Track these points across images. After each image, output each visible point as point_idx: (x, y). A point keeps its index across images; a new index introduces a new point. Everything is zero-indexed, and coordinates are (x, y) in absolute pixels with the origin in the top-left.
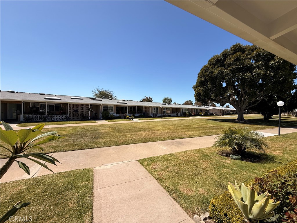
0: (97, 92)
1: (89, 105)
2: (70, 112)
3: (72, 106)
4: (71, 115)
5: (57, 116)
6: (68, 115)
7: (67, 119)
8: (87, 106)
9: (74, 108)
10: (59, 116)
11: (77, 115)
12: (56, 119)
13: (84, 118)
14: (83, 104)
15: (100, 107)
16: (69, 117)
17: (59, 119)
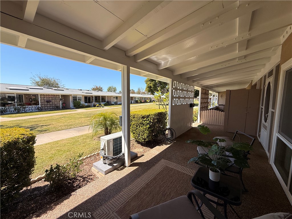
0: (38, 80)
1: (59, 95)
2: (41, 102)
3: (43, 97)
4: (43, 106)
5: (29, 108)
6: (40, 106)
7: (39, 109)
8: (58, 97)
9: (46, 99)
10: (30, 107)
11: (49, 105)
12: (27, 110)
13: (57, 108)
14: (53, 95)
15: (70, 97)
16: (41, 108)
17: (30, 110)
